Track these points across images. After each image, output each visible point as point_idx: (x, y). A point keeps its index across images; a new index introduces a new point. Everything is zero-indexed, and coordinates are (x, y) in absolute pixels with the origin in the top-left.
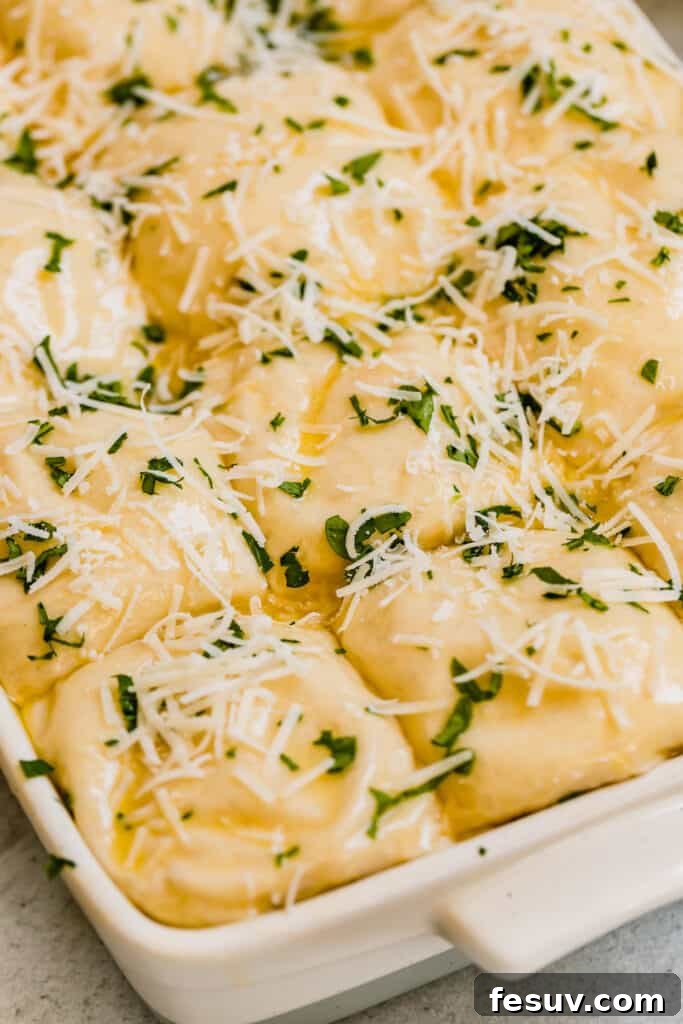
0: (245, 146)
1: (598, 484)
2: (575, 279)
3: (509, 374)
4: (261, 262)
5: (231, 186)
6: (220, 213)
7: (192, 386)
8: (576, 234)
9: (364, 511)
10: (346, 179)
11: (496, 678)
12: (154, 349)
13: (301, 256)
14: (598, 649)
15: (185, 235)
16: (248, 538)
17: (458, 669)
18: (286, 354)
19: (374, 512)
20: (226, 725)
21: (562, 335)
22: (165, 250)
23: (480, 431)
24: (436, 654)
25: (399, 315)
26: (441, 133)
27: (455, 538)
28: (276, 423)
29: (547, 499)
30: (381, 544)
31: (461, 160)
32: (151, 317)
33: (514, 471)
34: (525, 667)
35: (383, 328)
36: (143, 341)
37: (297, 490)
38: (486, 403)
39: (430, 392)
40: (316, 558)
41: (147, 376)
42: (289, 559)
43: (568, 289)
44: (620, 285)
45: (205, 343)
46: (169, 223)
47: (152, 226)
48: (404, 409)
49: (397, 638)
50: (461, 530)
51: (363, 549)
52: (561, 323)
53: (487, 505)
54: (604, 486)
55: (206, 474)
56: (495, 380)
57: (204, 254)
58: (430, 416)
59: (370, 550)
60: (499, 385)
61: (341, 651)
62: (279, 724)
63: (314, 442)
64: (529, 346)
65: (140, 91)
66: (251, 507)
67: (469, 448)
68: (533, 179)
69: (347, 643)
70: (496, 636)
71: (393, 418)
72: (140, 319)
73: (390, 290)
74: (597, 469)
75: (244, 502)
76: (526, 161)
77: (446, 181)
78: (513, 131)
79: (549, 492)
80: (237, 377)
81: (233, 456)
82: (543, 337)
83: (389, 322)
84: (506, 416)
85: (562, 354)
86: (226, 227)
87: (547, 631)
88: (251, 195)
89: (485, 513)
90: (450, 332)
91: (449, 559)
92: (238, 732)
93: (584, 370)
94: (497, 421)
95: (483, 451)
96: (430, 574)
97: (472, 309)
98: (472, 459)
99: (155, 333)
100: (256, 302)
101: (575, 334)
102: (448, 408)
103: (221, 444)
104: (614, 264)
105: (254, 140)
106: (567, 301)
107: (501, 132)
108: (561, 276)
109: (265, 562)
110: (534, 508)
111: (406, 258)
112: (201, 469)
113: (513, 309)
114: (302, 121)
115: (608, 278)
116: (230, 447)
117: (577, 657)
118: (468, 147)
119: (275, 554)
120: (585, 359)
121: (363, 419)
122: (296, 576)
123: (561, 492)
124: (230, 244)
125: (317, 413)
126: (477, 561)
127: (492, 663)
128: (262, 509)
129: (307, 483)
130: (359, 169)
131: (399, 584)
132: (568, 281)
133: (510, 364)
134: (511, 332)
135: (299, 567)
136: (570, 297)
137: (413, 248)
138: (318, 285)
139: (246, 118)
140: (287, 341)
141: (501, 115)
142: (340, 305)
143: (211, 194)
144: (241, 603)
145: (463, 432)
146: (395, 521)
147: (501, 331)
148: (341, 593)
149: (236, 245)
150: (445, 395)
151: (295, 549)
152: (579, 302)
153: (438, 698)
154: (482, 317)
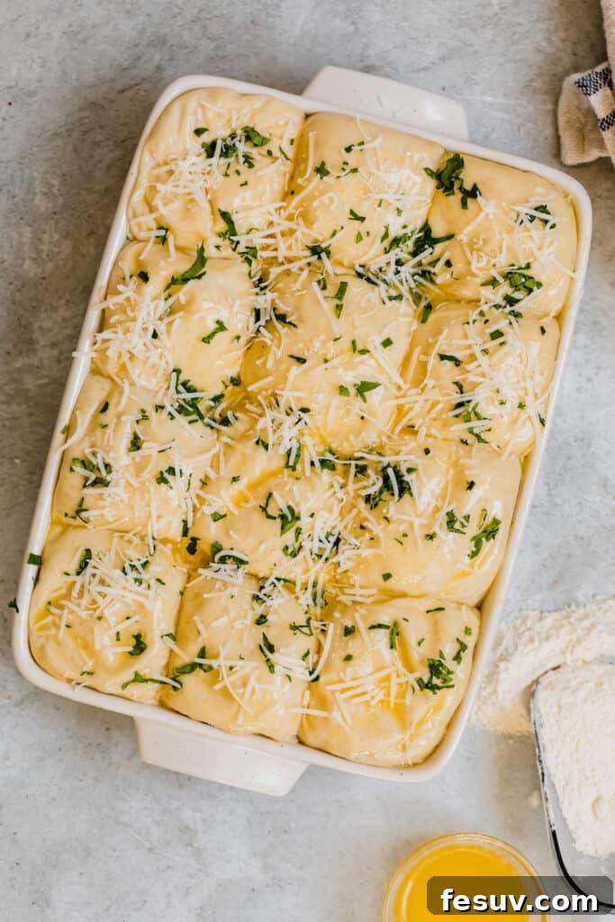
0: (324, 343)
1: (337, 596)
2: (391, 518)
3: (340, 528)
4: (288, 400)
5: (301, 361)
6: (288, 370)
7: (225, 422)
8: (411, 495)
9: (232, 549)
10: (353, 391)
11: (210, 668)
12: (231, 387)
13: (305, 410)
14: (253, 691)
15: (270, 365)
16: (185, 522)
17: (202, 654)
18: (266, 447)
19: (234, 553)
20: (105, 608)
21: (367, 536)
22: (258, 362)
23: (307, 545)
24: (200, 640)
25: (324, 463)
26: (414, 391)
27: (261, 581)
28: (235, 479)
29: (310, 589)
30: (230, 566)
31: (411, 409)
32: (239, 376)
33: (307, 571)
34: (224, 671)
35: (312, 464)
36: (228, 383)
37: (217, 517)
38: (319, 532)
39: (298, 518)
40: (204, 546)
41: (217, 399)
42: (194, 540)
43: (386, 518)
44: (405, 535)
45: (248, 406)
46: (269, 352)
47: (264, 346)
48: (283, 517)
49: (196, 618)
50: (265, 579)
51: (223, 560)
52: (370, 531)
53: (283, 577)
54: (338, 599)
55: (189, 484)
56: (333, 525)
57: (271, 379)
58: (289, 529)
59: (225, 563)
60: (334, 528)
61: (182, 593)
62: (128, 618)
63: (241, 500)
64: (355, 525)
65: (323, 255)
66: (195, 509)
67: (297, 549)
68: (430, 443)
69: (186, 593)
70: (223, 653)
71: (274, 518)
72: (233, 372)
73: (334, 446)
74: (341, 589)
75: (194, 507)
76: (433, 432)
77: (401, 412)
78: (440, 413)
79: (314, 586)
80: (243, 437)
81: (210, 479)
82: (362, 527)
83: (317, 464)
84: (321, 545)
85: (361, 543)
86: (286, 378)
87: (242, 667)
88: (306, 372)
89: (278, 579)
90: (337, 487)
91: (247, 594)
92: (107, 613)
93: (363, 556)
94: (316, 544)
95: (301, 554)
96: (232, 597)
97: (351, 487)
98: (294, 555)
99: (236, 382)
100: (275, 413)
101: (372, 539)
102: (301, 529)
103: (209, 470)
104: (411, 525)
105: (331, 343)
106: (379, 524)
107: (433, 414)
108: (387, 512)
109: (185, 532)
110: (301, 590)
111: (352, 438)
112: (189, 480)
113: (362, 505)
114: (359, 347)
115: (402, 529)
116: (212, 474)
117: (245, 685)
118: (417, 408)
119: (191, 534)
120: (366, 552)
121: (264, 509)
122: (192, 549)
123: (319, 588)
124: (281, 386)
125: (253, 486)
126: (255, 604)
127: (214, 664)
128: (198, 515)
129: (225, 516)
130: (363, 388)
131: (220, 590)
132: (388, 516)
133: (344, 524)
134: (355, 512)
135: (196, 546)
136: (384, 522)
137: (358, 434)
138: (306, 424)
139: (340, 327)
140: (271, 440)
141: (440, 406)
142: (307, 440)
143: (292, 356)
144: (165, 541)
145: (300, 540)
146: (240, 562)
147: (354, 506)
148: (201, 571)
149: (283, 389)
150: (304, 522)
151: (199, 539)
152: (384, 530)
153: (188, 655)
154: (352, 494)
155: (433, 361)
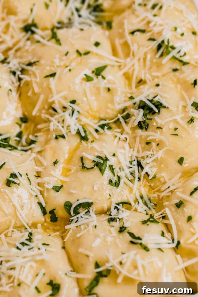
0: (61, 60)
1: (159, 196)
2: (161, 124)
3: (135, 154)
4: (59, 103)
5: (53, 75)
6: (49, 84)
7: (33, 142)
8: (165, 107)
9: (78, 200)
10: (93, 76)
11: (109, 271)
12: (23, 125)
13: (73, 102)
14: (143, 267)
15: (37, 89)
16: (40, 204)
17: (97, 266)
18: (63, 137)
19: (80, 201)
20: (19, 275)
21: (154, 144)
22: (30, 94)
23: (122, 174)
24: (91, 259)
25: (102, 126)
26: (128, 60)
27: (107, 212)
28: (55, 163)
29: (140, 201)
30: (82, 212)
31: (133, 70)
32: (24, 114)
33: (131, 190)
34: (118, 267)
35: (97, 131)
36: (20, 122)
37: (57, 189)
38: (125, 163)
39: (107, 159)
40: (61, 213)
41: (20, 135)
42: (52, 212)
43: (158, 128)
44: (176, 129)
45: (39, 127)
46: (32, 83)
47: (27, 84)
48: (97, 164)
49: (80, 250)
50: (109, 209)
51: (76, 212)
52: (154, 140)
53: (120, 201)
54: (161, 197)
55: (29, 179)
56: (130, 156)
57: (42, 97)
58: (105, 168)
59: (79, 213)
60: (131, 157)
61: (64, 248)
62: (37, 275)
63: (67, 172)
64: (143, 146)
65: (33, 29)
66: (42, 193)
67: (117, 180)
68: (156, 81)
69: (66, 246)
70: (111, 258)
71: (93, 168)
72: (19, 114)
73: (102, 116)
74: (159, 191)
76: (154, 74)
77: (128, 77)
78: (151, 61)
79: (142, 198)
80: (47, 142)
81: (40, 172)
82: (148, 143)
83: (99, 129)
84: (131, 170)
85: (153, 152)
86: (50, 89)
87: (127, 257)
88: (60, 78)
89: (118, 204)
90: (119, 135)
91: (103, 221)
92: (22, 278)
93: (159, 158)
94: (128, 171)
95: (122, 181)
96: (95, 227)
97: (127, 128)
98: (117, 184)
99: (24, 120)
100: (57, 116)
101: (158, 144)
102: (112, 166)
103: (37, 168)
104: (175, 121)
105: (64, 58)
106: (157, 133)
107: (148, 63)
108: (157, 123)
109: (44, 212)
110: (135, 204)
111: (110, 105)
112: (28, 177)
113: (139, 132)
114: (82, 52)
115: (172, 126)
116: (40, 169)
117: (136, 267)
118: (136, 67)
119: (48, 210)
120: (160, 154)
121: (83, 167)
122: (54, 219)
123: (145, 198)
124: (50, 96)
125: (69, 161)
126: (113, 223)
127: (108, 266)
128: (46, 194)
129: (62, 186)
130: (98, 72)
131: (85, 228)
132: (159, 125)
133: (136, 150)
134: (138, 139)
135: (55, 215)
136: (158, 131)
137: (112, 102)
138: (78, 112)
139: (64, 48)
140: (64, 132)
141: (149, 56)
142: (84, 120)
143: (47, 76)
144: (34, 225)
145: (116, 174)
146: (87, 205)
147: (135, 138)
148: (67, 227)
149: (52, 97)
150: (112, 161)
151: (54, 210)
152: (161, 134)
153: (90, 273)
154: (130, 132)
155: (129, 38)
